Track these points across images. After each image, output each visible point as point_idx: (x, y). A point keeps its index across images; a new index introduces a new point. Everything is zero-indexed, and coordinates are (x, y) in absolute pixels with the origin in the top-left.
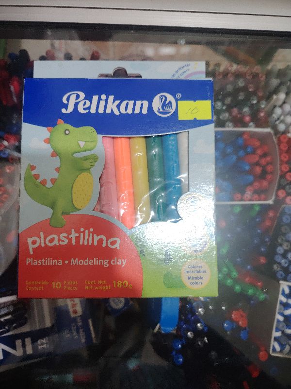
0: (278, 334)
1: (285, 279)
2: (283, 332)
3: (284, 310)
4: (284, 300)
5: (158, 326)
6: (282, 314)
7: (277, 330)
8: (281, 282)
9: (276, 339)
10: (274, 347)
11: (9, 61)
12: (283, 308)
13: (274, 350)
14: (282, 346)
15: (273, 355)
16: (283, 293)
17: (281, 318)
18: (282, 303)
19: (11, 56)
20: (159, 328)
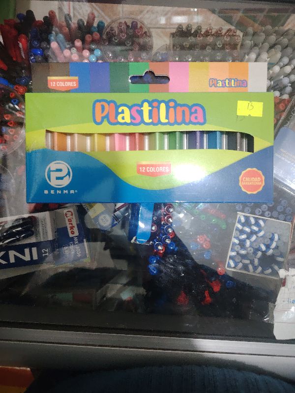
0: (234, 254)
1: (243, 211)
2: (238, 253)
3: (240, 235)
4: (240, 227)
5: (134, 238)
6: (237, 238)
7: (233, 250)
8: (238, 213)
9: (231, 258)
10: (229, 262)
11: (18, 21)
12: (239, 234)
13: (229, 266)
14: (236, 264)
15: (228, 269)
16: (239, 222)
17: (237, 241)
18: (237, 229)
19: (20, 16)
20: (136, 240)
